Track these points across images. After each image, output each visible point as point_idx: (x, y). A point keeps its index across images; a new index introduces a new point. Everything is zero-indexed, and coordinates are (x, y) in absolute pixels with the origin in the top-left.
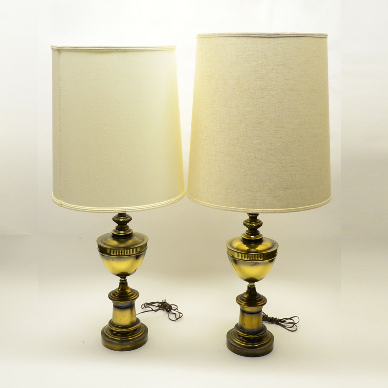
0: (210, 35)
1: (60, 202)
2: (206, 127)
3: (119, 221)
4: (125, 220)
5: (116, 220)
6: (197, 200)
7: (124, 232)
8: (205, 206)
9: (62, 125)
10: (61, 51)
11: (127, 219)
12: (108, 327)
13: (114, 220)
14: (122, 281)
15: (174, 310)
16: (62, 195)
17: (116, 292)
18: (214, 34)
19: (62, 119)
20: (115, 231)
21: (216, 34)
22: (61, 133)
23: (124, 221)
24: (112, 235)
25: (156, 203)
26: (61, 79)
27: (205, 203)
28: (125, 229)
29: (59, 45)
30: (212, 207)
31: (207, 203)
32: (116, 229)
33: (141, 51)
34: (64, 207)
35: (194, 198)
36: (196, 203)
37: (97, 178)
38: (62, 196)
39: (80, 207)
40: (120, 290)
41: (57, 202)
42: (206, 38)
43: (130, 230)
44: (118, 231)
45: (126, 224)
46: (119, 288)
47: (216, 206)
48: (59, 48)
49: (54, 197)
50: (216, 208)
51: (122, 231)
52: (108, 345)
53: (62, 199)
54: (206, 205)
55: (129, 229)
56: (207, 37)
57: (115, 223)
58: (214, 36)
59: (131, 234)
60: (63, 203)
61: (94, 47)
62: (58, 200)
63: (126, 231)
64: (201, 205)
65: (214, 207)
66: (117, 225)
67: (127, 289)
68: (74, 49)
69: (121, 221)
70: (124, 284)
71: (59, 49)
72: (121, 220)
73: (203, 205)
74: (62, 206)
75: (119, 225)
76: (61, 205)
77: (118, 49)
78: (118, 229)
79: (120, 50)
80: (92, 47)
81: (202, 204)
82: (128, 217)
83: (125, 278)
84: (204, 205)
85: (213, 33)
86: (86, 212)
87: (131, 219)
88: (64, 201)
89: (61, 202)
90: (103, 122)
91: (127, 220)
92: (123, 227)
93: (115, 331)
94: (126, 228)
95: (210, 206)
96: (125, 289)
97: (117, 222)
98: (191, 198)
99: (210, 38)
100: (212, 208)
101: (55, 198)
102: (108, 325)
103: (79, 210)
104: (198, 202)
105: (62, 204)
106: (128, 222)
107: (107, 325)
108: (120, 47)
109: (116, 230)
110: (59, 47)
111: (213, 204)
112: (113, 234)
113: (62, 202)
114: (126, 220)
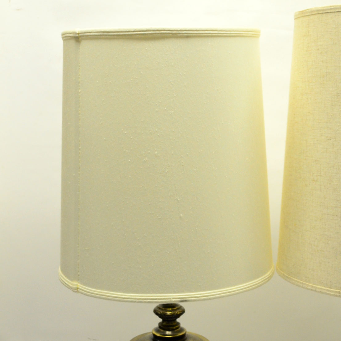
0: (324, 10)
1: (75, 284)
2: (316, 161)
3: (165, 315)
4: (174, 312)
5: (159, 313)
6: (300, 281)
7: (172, 333)
8: (315, 291)
9: (80, 159)
10: (80, 39)
11: (178, 311)
13: (156, 312)
16: (79, 273)
18: (332, 7)
19: (80, 149)
20: (157, 331)
21: (335, 7)
22: (79, 173)
23: (172, 315)
24: (152, 336)
25: (234, 286)
26: (80, 84)
27: (315, 287)
28: (174, 328)
29: (78, 29)
30: (328, 292)
31: (318, 287)
32: (160, 327)
33: (212, 36)
34: (82, 293)
35: (294, 278)
36: (297, 285)
37: (140, 245)
38: (79, 276)
39: (109, 293)
41: (69, 284)
42: (317, 16)
43: (182, 330)
44: (162, 330)
45: (175, 320)
47: (336, 292)
48: (78, 34)
49: (63, 276)
50: (336, 296)
51: (169, 330)
53: (79, 280)
54: (318, 290)
55: (180, 328)
56: (318, 14)
57: (157, 317)
58: (332, 11)
59: (184, 335)
60: (80, 286)
61: (137, 30)
62: (72, 280)
63: (176, 330)
64: (308, 289)
65: (332, 293)
66: (160, 320)
68: (103, 35)
69: (168, 315)
71: (78, 36)
72: (169, 313)
73: (312, 290)
74: (78, 292)
75: (164, 321)
76: (76, 290)
77: (175, 34)
78: (163, 327)
79: (179, 35)
80: (133, 30)
81: (310, 288)
82: (178, 309)
84: (314, 289)
85: (330, 7)
86: (120, 301)
87: (183, 312)
88: (81, 284)
89: (77, 284)
90: (149, 153)
91: (179, 313)
92: (170, 324)
94: (175, 326)
95: (324, 291)
97: (160, 316)
98: (287, 277)
99: (324, 15)
100: (329, 294)
101: (65, 278)
103: (108, 299)
104: (301, 285)
105: (78, 288)
106: (178, 316)
108: (179, 29)
109: (159, 329)
110: (77, 32)
111: (331, 288)
112: (154, 335)
113: (79, 284)
114: (176, 312)
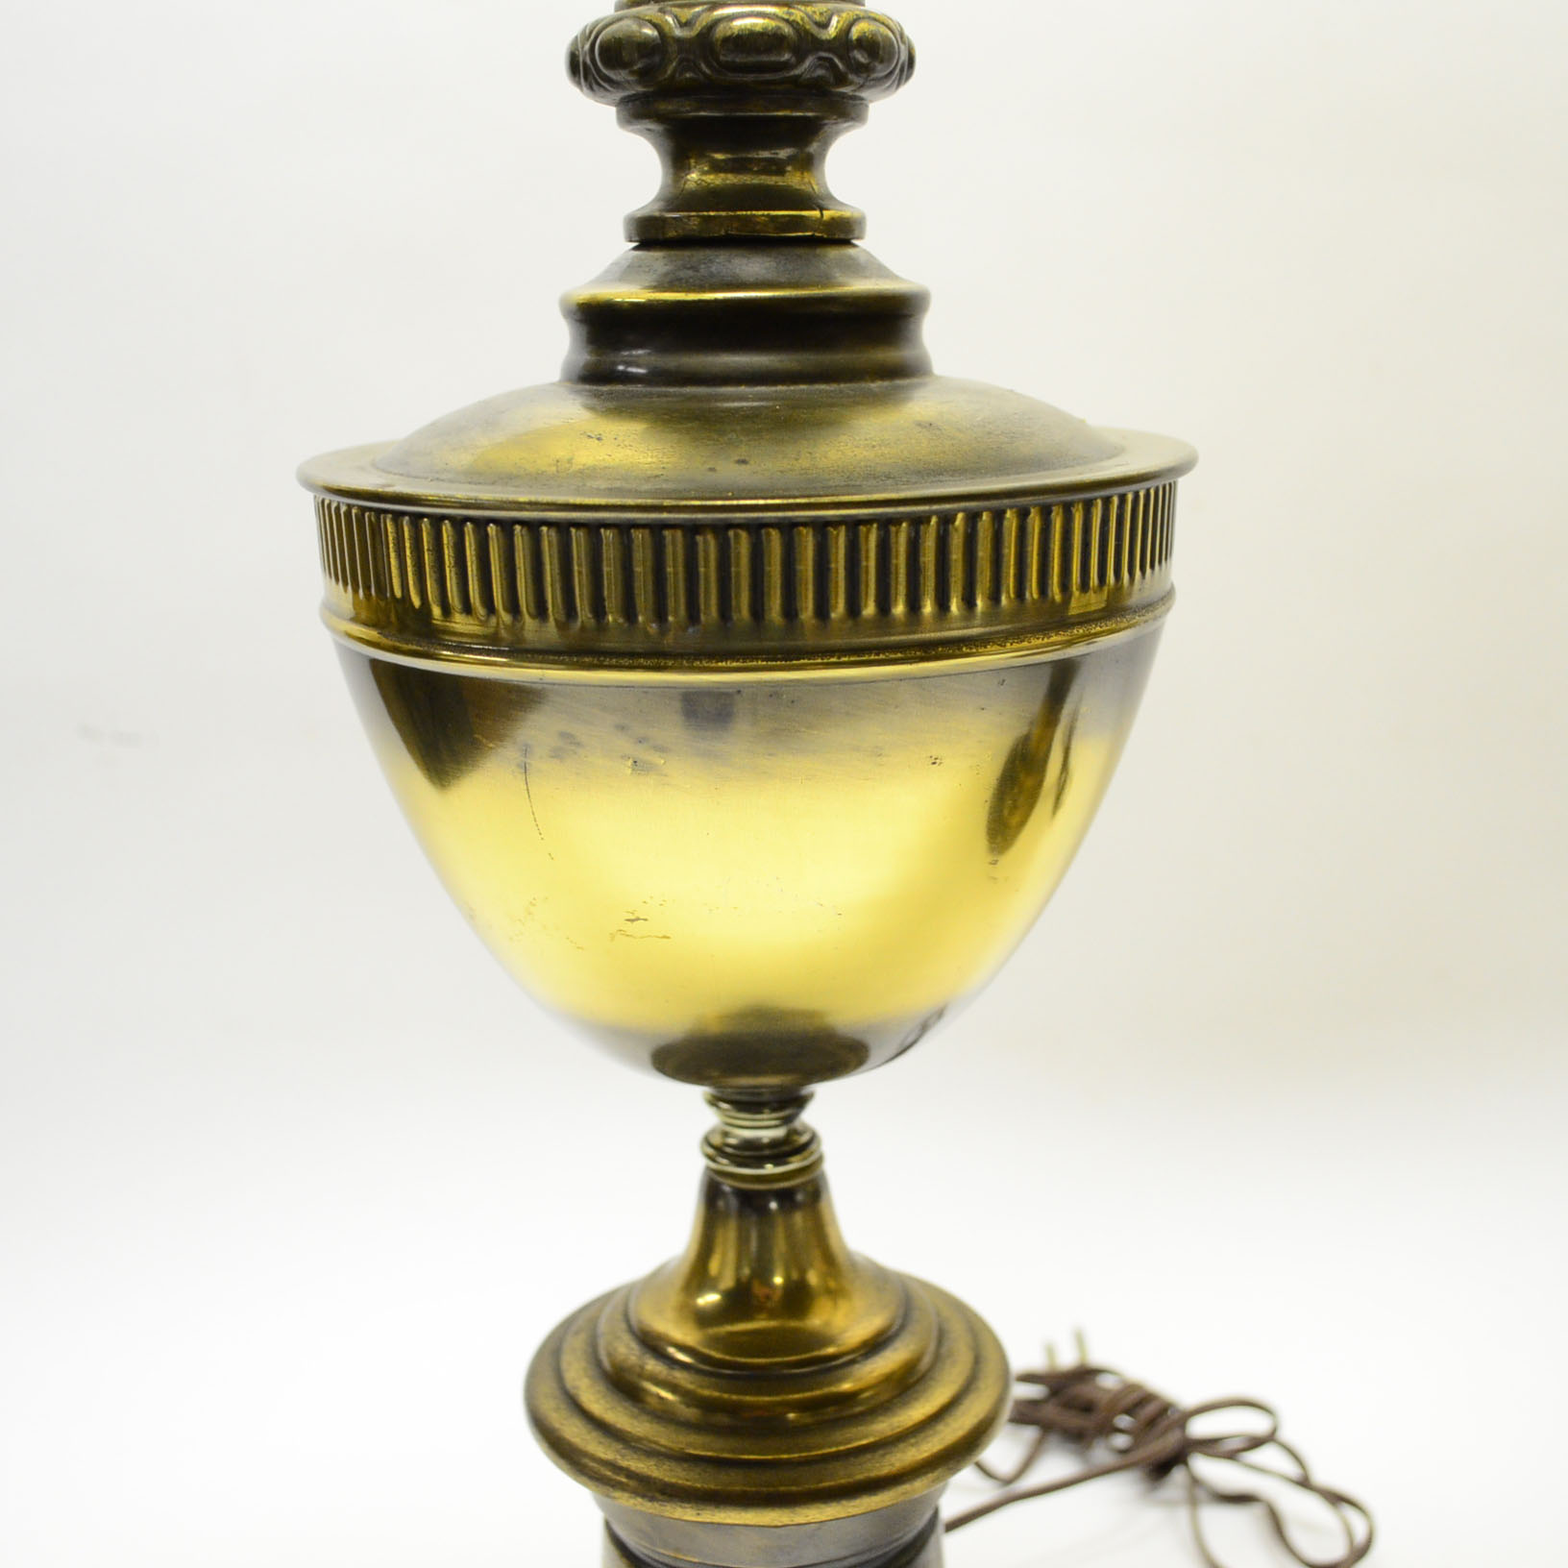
14: (751, 1153)
17: (652, 1343)
40: (710, 1299)
46: (698, 1275)
67: (835, 1294)
70: (786, 1197)
83: (800, 1102)
96: (798, 1297)
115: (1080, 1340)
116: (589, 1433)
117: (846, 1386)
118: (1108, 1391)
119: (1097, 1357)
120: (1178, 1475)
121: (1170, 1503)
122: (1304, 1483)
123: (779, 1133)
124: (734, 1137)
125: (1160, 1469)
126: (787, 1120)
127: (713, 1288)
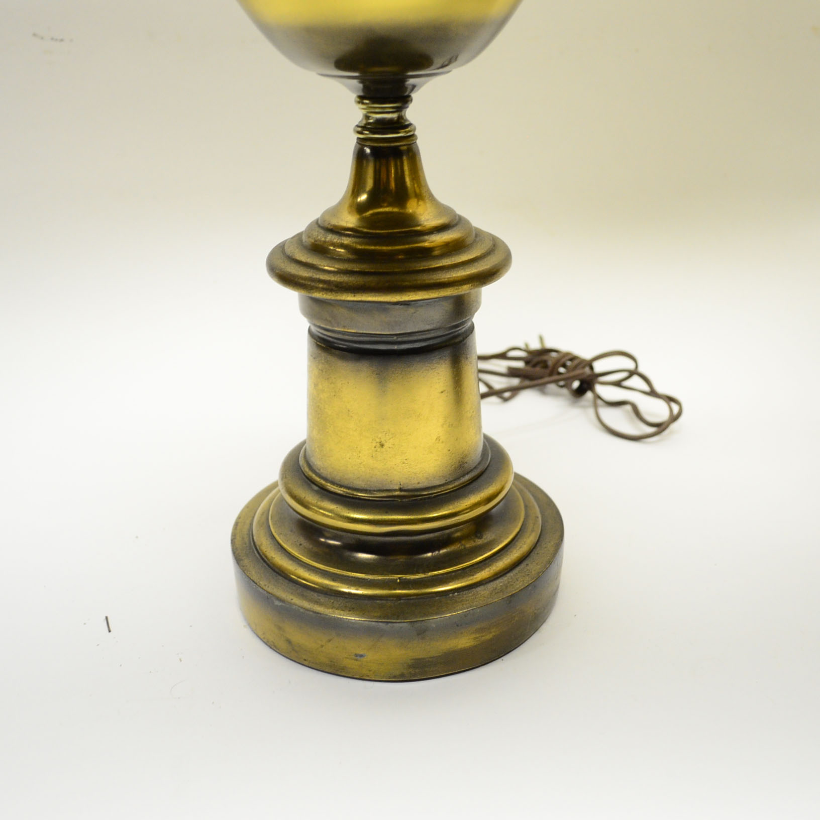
12: (282, 499)
14: (380, 126)
15: (618, 384)
52: (300, 636)
93: (338, 533)
102: (280, 487)
107: (274, 486)
115: (541, 339)
116: (299, 268)
117: (426, 244)
118: (554, 357)
119: (549, 345)
120: (589, 395)
121: (584, 407)
122: (653, 393)
123: (394, 116)
124: (373, 118)
125: (580, 392)
126: (399, 109)
127: (364, 192)
